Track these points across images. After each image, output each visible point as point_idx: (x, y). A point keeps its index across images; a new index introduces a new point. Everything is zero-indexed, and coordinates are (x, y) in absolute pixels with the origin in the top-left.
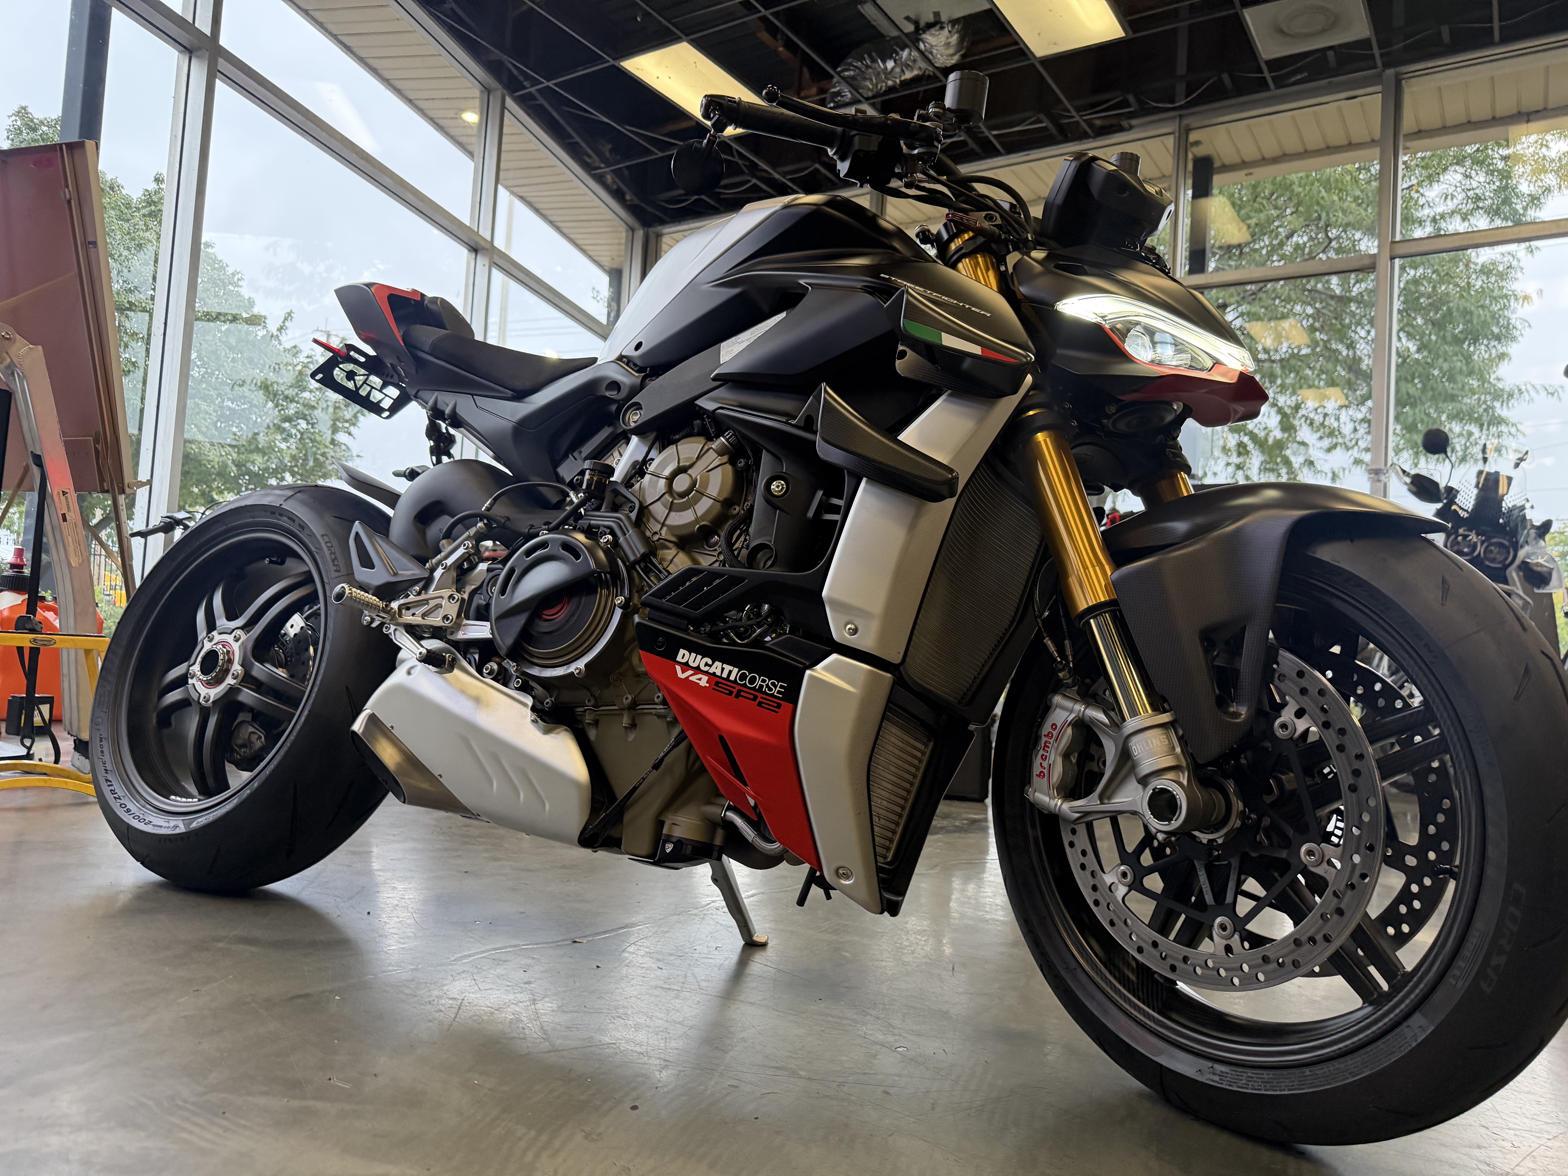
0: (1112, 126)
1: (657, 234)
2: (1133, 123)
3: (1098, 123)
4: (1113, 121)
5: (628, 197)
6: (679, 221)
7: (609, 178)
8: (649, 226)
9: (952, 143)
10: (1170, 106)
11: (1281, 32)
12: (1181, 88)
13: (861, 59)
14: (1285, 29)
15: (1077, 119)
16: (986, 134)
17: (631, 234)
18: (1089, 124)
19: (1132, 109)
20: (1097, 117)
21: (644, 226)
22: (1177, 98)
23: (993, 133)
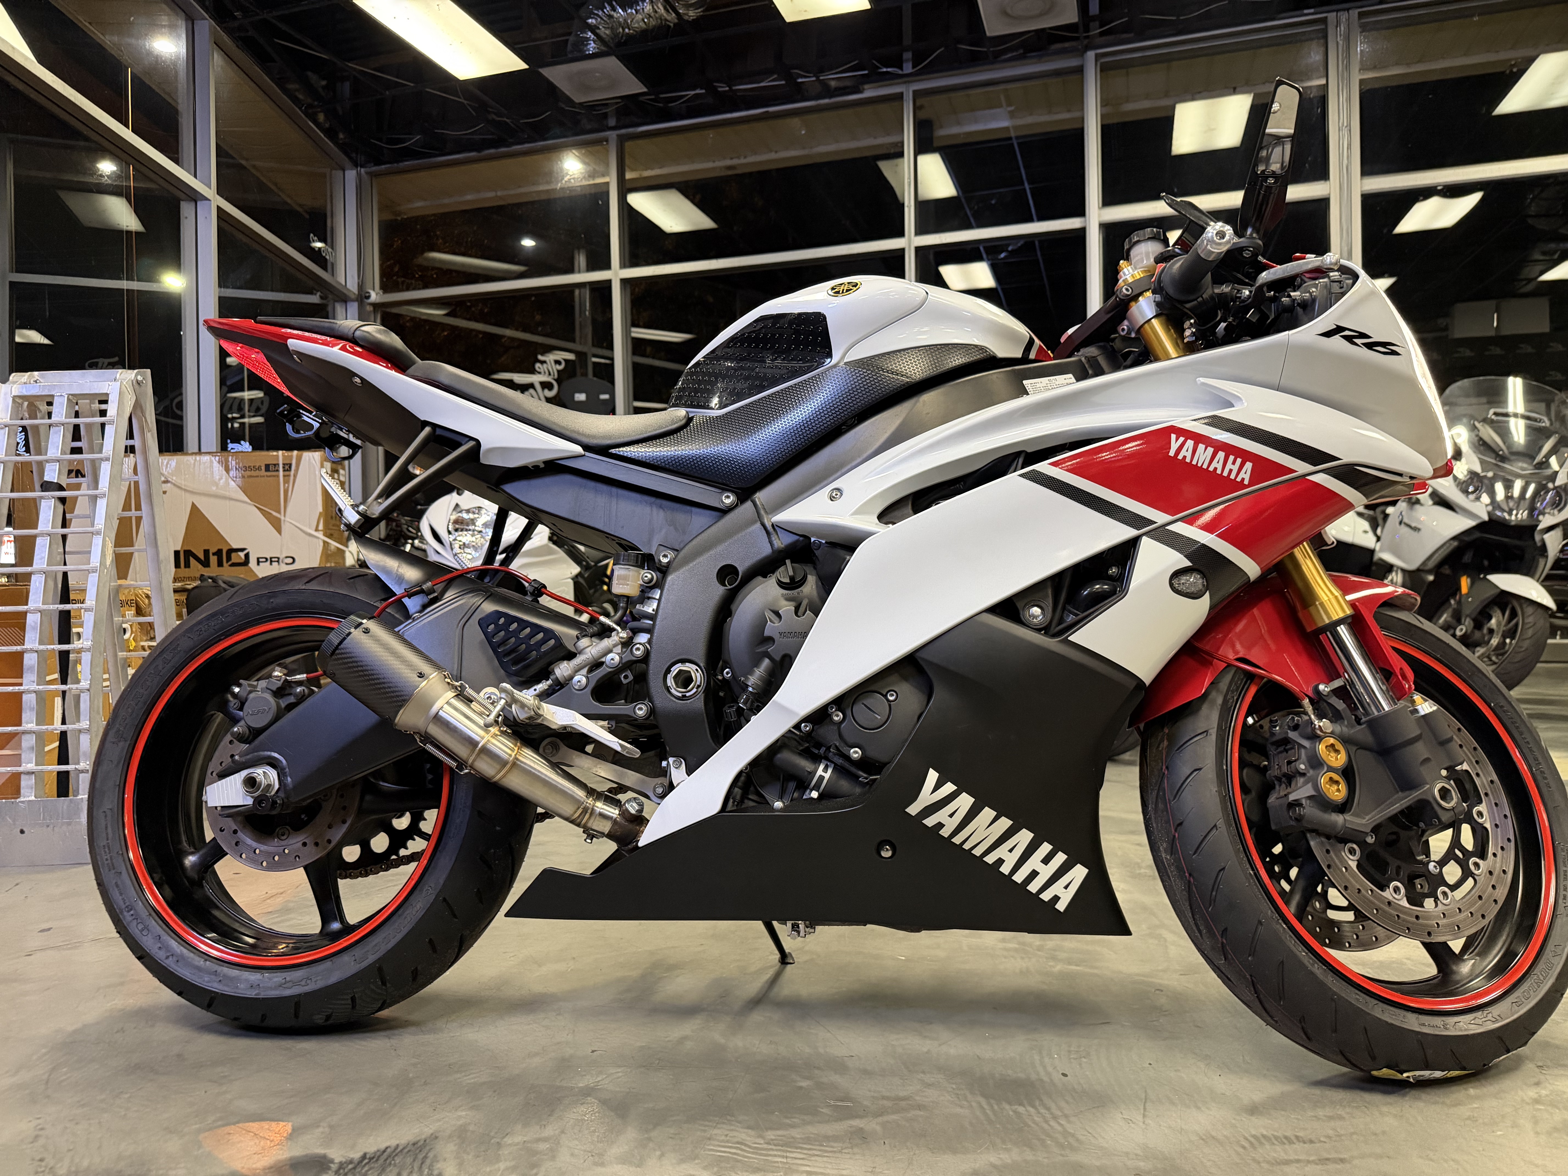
0: (846, 88)
1: (372, 175)
2: (866, 86)
3: (833, 84)
4: (848, 83)
5: (341, 136)
6: (398, 162)
7: (321, 117)
8: (361, 167)
9: (694, 95)
10: (900, 72)
11: (1005, 13)
12: (908, 55)
13: (602, 8)
14: (1009, 11)
15: (814, 79)
16: (727, 89)
17: (340, 173)
18: (824, 84)
19: (866, 72)
20: (832, 78)
21: (356, 166)
22: (904, 65)
23: (734, 88)
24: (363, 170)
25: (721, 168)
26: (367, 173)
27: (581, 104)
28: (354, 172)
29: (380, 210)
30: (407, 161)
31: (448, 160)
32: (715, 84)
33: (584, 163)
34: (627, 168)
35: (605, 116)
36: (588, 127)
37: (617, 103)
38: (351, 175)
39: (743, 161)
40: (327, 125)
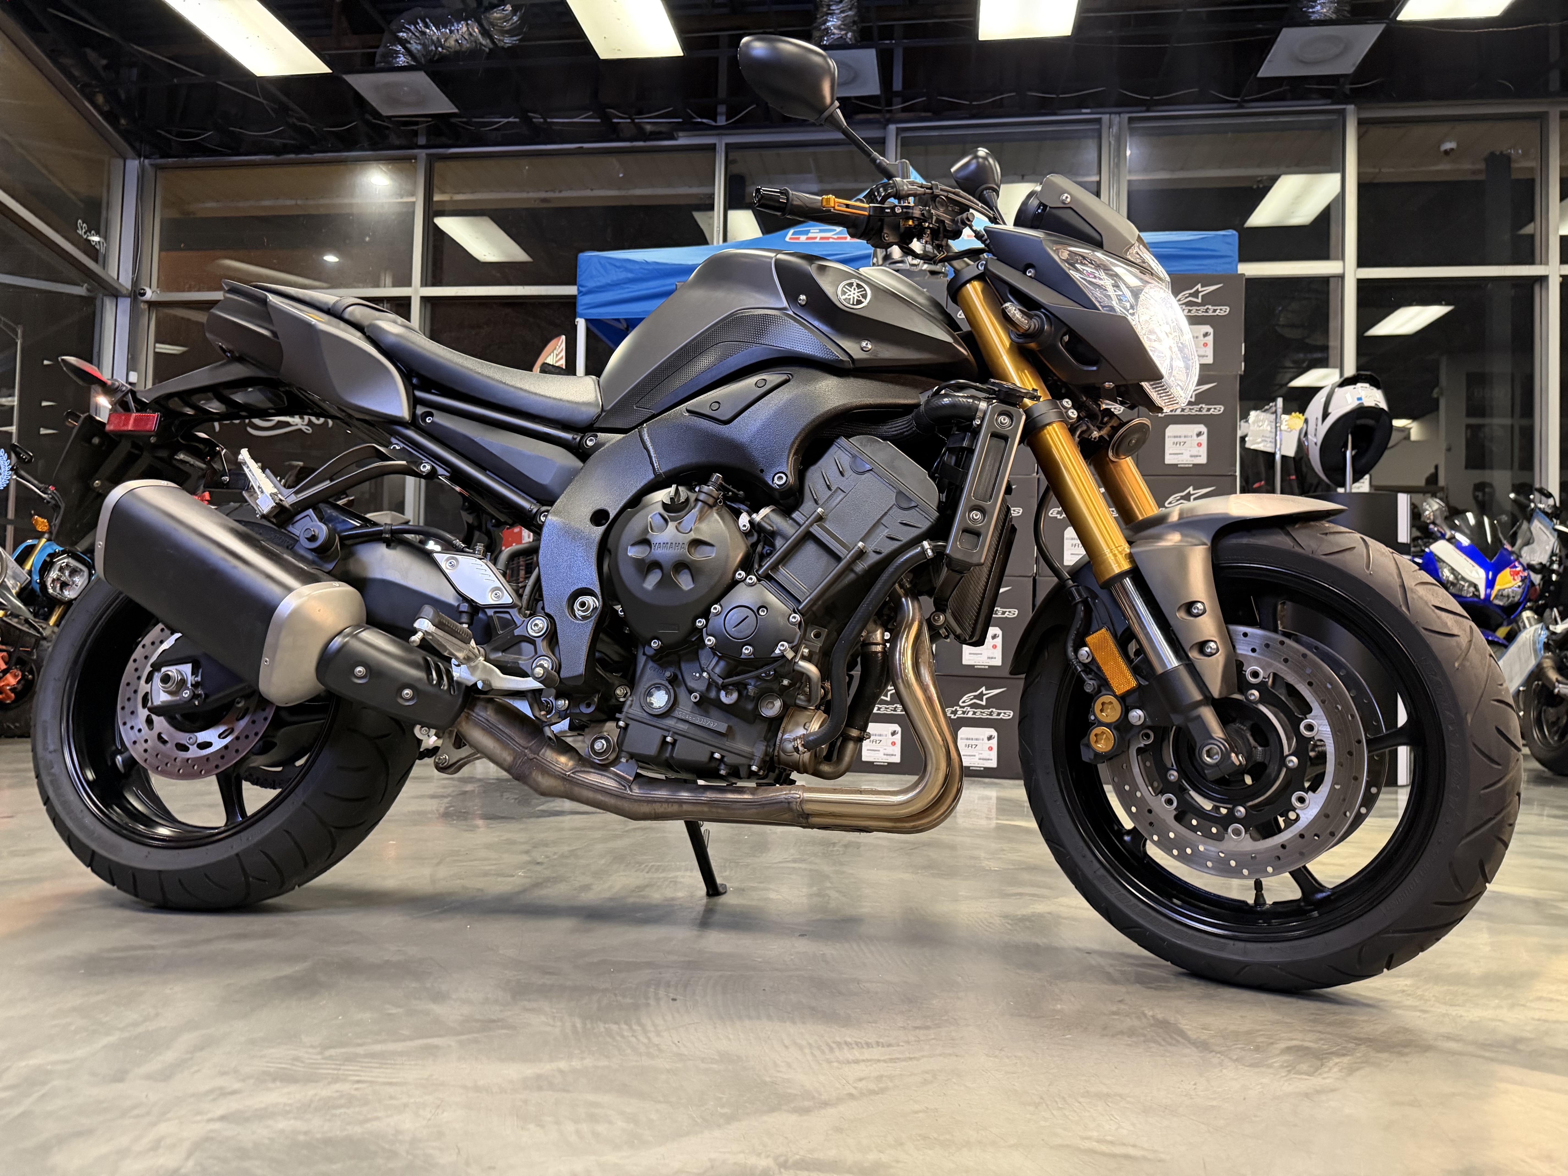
0: (660, 133)
1: (158, 168)
2: (681, 134)
3: (648, 128)
4: (663, 129)
6: (187, 157)
8: (146, 157)
9: (508, 122)
10: (714, 124)
12: (722, 109)
13: (415, 24)
15: (629, 121)
16: (542, 120)
17: (121, 162)
18: (639, 127)
19: (680, 120)
20: (648, 123)
21: (140, 157)
22: (719, 118)
23: (549, 120)
24: (146, 161)
25: (535, 200)
26: (151, 165)
27: (389, 118)
28: (136, 162)
29: (164, 206)
30: (198, 156)
31: (244, 161)
32: (530, 114)
33: (392, 179)
34: (435, 190)
35: (415, 134)
36: (397, 142)
37: (427, 122)
38: (133, 165)
39: (557, 195)
40: (106, 108)
